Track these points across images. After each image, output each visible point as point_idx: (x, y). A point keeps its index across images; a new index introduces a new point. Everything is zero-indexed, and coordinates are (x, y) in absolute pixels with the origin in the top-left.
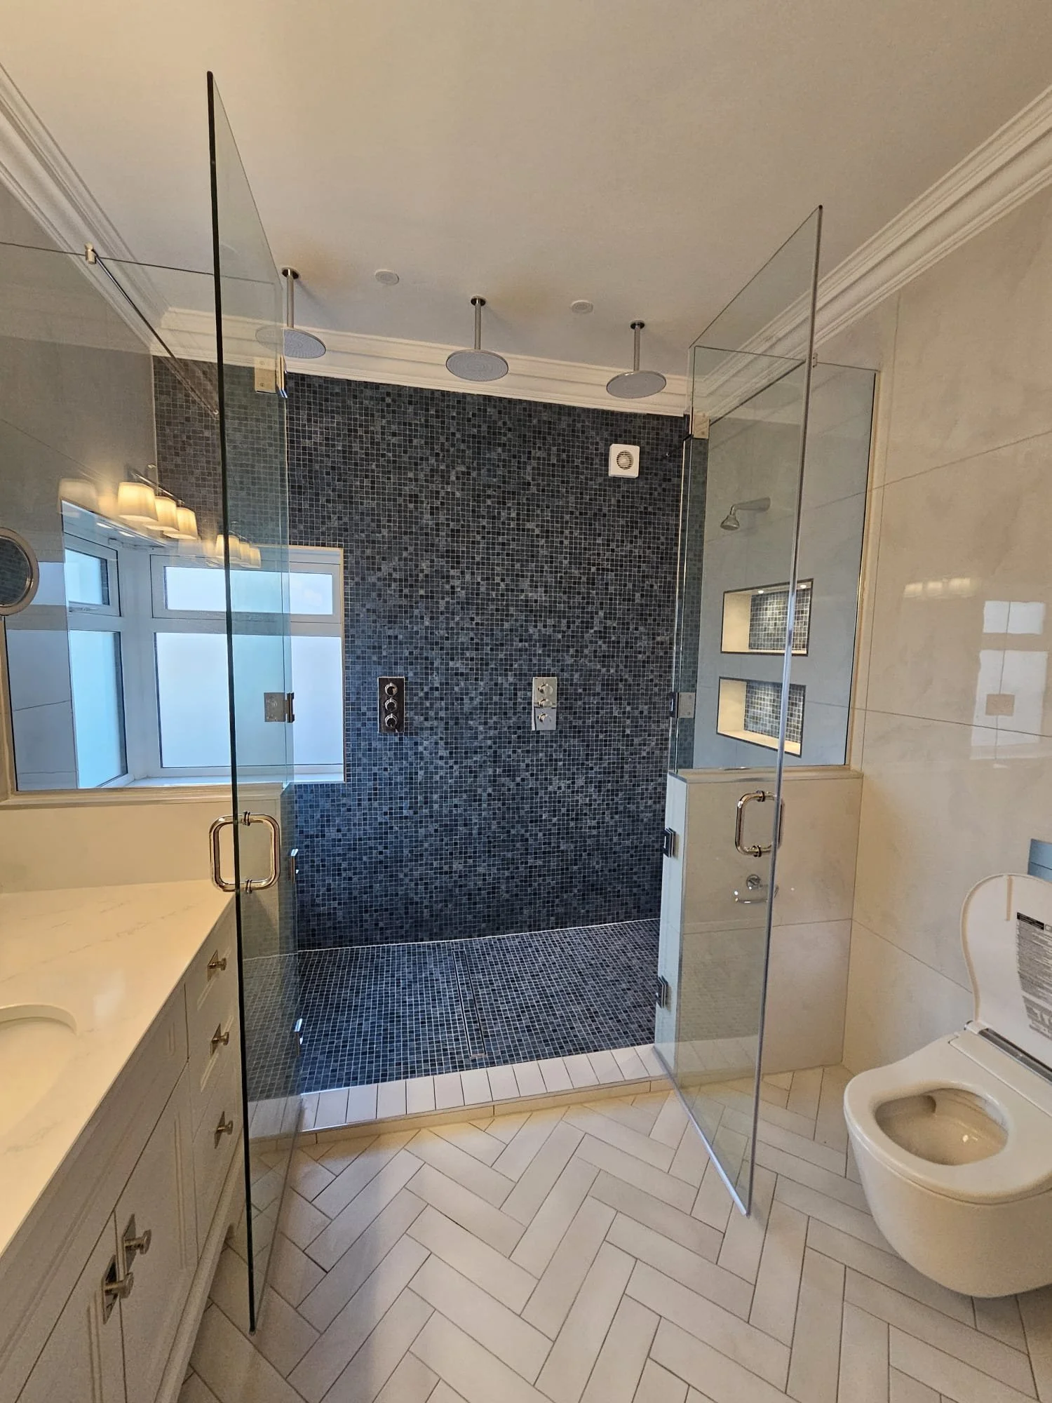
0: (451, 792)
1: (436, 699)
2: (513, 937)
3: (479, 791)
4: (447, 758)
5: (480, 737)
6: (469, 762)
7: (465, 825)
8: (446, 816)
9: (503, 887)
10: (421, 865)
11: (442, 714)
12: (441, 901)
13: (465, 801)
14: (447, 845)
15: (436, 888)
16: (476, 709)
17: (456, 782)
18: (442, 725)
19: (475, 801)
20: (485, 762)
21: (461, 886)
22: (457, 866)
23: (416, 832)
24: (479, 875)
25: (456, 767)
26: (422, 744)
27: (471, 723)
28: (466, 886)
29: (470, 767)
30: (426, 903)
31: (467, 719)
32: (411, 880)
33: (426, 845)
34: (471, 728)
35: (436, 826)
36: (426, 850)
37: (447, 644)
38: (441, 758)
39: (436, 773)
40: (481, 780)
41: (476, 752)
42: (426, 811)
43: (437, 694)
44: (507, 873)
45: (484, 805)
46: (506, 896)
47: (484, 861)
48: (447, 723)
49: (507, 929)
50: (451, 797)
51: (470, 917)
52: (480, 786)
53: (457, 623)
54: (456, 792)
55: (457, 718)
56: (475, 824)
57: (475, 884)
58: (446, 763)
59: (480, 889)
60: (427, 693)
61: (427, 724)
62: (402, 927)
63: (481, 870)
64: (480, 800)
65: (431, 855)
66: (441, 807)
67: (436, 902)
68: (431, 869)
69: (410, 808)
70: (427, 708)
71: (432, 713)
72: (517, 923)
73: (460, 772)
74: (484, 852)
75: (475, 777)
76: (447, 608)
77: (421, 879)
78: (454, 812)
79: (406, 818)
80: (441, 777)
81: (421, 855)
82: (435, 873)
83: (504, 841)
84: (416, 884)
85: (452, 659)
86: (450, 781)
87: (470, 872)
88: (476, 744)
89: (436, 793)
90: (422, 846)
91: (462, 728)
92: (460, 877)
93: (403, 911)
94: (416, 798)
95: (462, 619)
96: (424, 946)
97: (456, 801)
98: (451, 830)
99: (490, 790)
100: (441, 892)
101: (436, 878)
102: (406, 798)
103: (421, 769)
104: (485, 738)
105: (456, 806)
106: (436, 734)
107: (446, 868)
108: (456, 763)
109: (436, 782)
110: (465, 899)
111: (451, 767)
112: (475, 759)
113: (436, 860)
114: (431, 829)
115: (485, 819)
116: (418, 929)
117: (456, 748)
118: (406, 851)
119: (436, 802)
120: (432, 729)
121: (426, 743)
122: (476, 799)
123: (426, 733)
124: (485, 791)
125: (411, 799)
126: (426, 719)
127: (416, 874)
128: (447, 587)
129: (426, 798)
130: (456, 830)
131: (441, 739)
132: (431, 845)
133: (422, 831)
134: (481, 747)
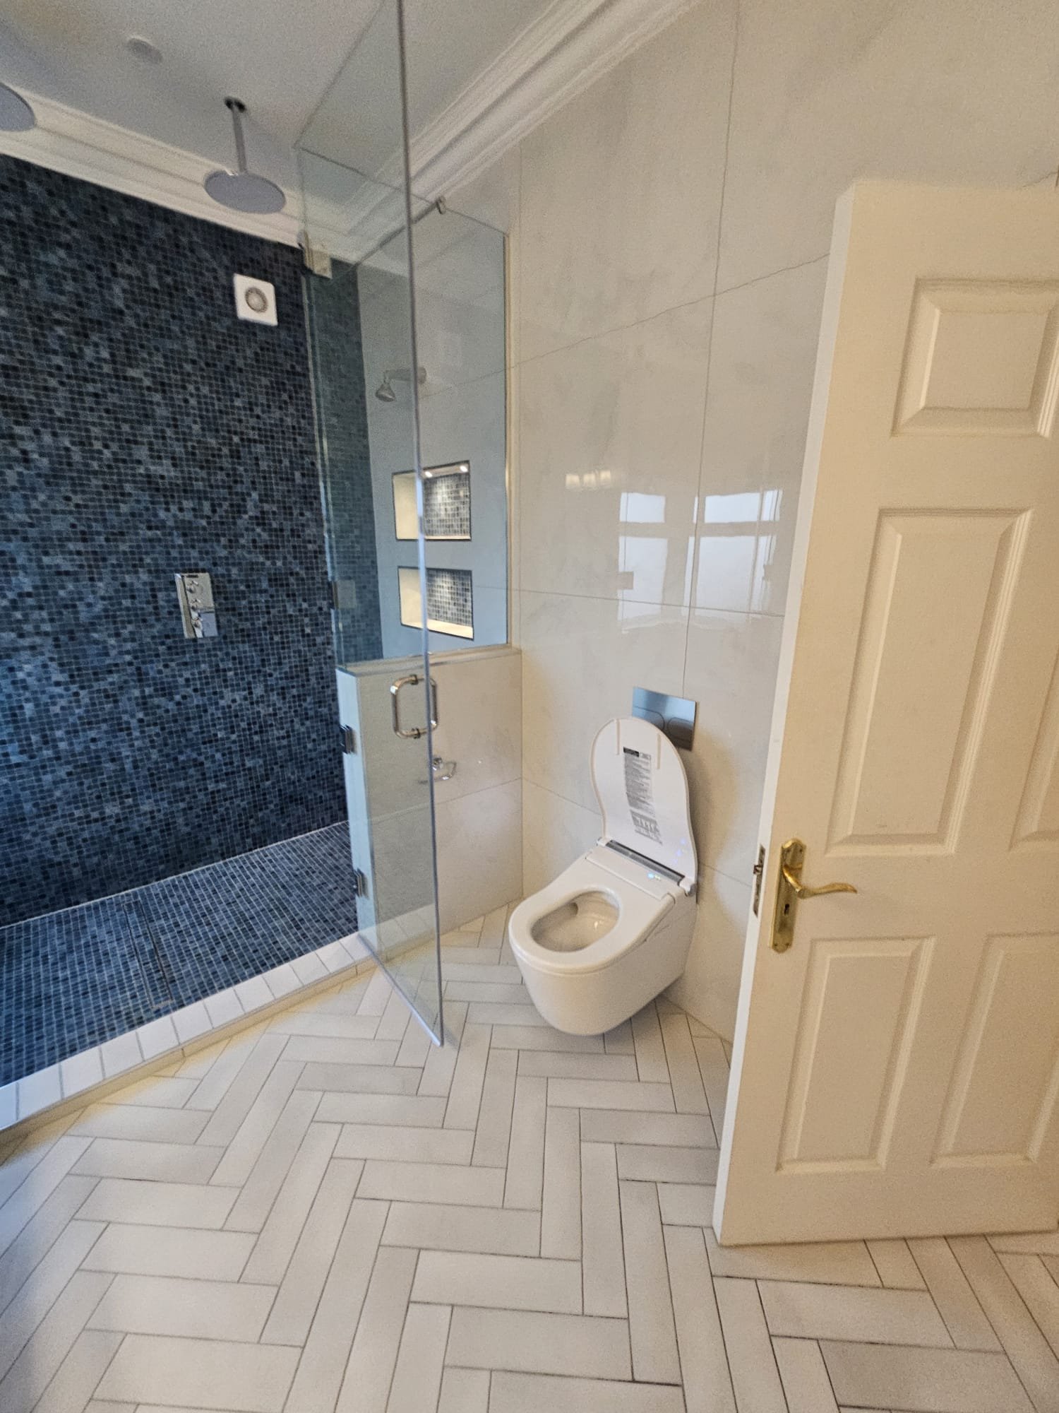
0: (83, 724)
1: (32, 608)
2: (203, 871)
3: (125, 717)
4: (66, 683)
5: (113, 653)
6: (103, 685)
7: (113, 760)
8: (82, 754)
9: (180, 821)
10: (56, 818)
11: (47, 627)
12: (95, 854)
13: (106, 732)
14: (89, 788)
15: (85, 840)
16: (99, 617)
17: (87, 711)
18: (50, 641)
19: (121, 730)
20: (126, 682)
21: (121, 831)
22: (111, 809)
23: (39, 780)
24: (145, 814)
25: (82, 693)
26: (21, 669)
27: (95, 635)
28: (127, 829)
29: (105, 690)
30: (74, 860)
31: (87, 631)
32: (44, 839)
33: (58, 794)
34: (96, 642)
35: (70, 768)
36: (59, 799)
37: (33, 533)
38: (58, 684)
39: (54, 704)
40: (124, 704)
41: (110, 672)
42: (47, 753)
43: (30, 601)
44: (182, 805)
45: (136, 734)
46: (186, 829)
47: (149, 797)
48: (56, 639)
49: (194, 864)
50: (84, 730)
51: (141, 863)
52: (125, 712)
53: (44, 504)
54: (90, 723)
55: (71, 632)
56: (127, 757)
57: (141, 826)
58: (67, 689)
59: (148, 829)
60: (13, 602)
61: (26, 642)
62: (43, 896)
63: (145, 808)
64: (128, 729)
65: (69, 804)
66: (71, 744)
67: (89, 856)
68: (73, 820)
69: (22, 752)
70: (18, 621)
71: (28, 628)
72: (205, 854)
73: (91, 699)
74: (146, 787)
75: (116, 701)
76: (21, 482)
77: (60, 835)
78: (93, 747)
79: (18, 765)
80: (63, 708)
81: (54, 807)
82: (79, 824)
83: (171, 770)
84: (54, 842)
85: (46, 554)
86: (77, 711)
87: (131, 812)
88: (108, 661)
89: (59, 728)
90: (51, 796)
91: (81, 644)
92: (118, 821)
93: (40, 877)
94: (28, 739)
95: (51, 498)
96: (81, 909)
97: (93, 734)
98: (93, 770)
99: (140, 715)
100: (94, 844)
101: (83, 830)
102: (11, 741)
103: (27, 700)
104: (121, 653)
105: (94, 740)
106: (42, 654)
107: (95, 815)
108: (82, 688)
109: (56, 715)
110: (130, 845)
111: (76, 694)
112: (110, 680)
113: (77, 808)
114: (62, 773)
115: (140, 749)
116: (67, 892)
117: (79, 669)
118: (28, 807)
119: (62, 740)
120: (33, 648)
121: (28, 668)
122: (119, 727)
123: (25, 655)
124: (133, 716)
125: (20, 741)
126: (21, 636)
127: (51, 830)
128: (15, 452)
129: (44, 736)
130: (101, 769)
131: (52, 659)
132: (66, 792)
133: (48, 778)
134: (116, 665)
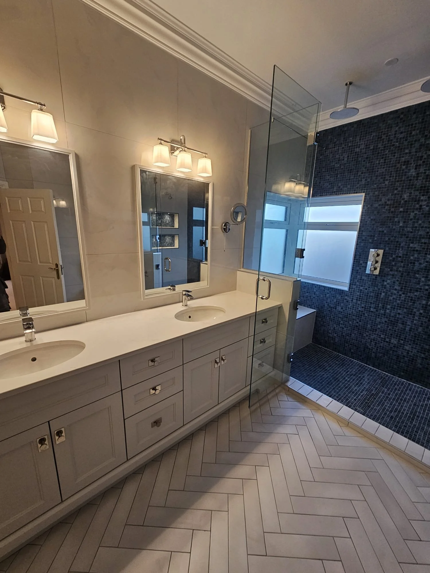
0: (398, 307)
1: (399, 261)
2: (419, 387)
3: (415, 310)
4: (399, 290)
5: (421, 284)
6: (412, 295)
7: (403, 324)
8: (392, 317)
9: (419, 361)
10: (375, 334)
11: (401, 269)
12: (381, 353)
13: (405, 312)
14: (390, 330)
15: (380, 346)
16: (422, 269)
17: (401, 303)
18: (400, 274)
19: (411, 314)
20: (422, 297)
21: (393, 351)
22: (394, 341)
23: (376, 319)
24: (406, 350)
25: (403, 295)
26: (386, 281)
27: (417, 275)
28: (396, 351)
29: (412, 297)
30: (375, 351)
31: (415, 273)
32: (369, 339)
33: (379, 326)
34: (417, 278)
35: (386, 320)
36: (379, 329)
37: (411, 235)
38: (396, 290)
39: (391, 296)
40: (417, 305)
41: (417, 291)
42: (382, 312)
43: (399, 259)
44: (423, 355)
45: (416, 318)
46: (419, 366)
47: (410, 344)
48: (402, 274)
49: (416, 382)
50: (397, 309)
51: (395, 366)
52: (416, 308)
53: (420, 224)
54: (400, 307)
55: (409, 272)
56: (409, 325)
57: (402, 353)
58: (398, 292)
59: (404, 356)
60: (394, 259)
61: (391, 273)
62: (361, 356)
63: (407, 348)
64: (415, 315)
65: (381, 331)
66: (391, 312)
67: (379, 352)
68: (380, 338)
69: (375, 308)
70: (393, 265)
71: (395, 268)
72: (424, 382)
73: (405, 299)
74: (411, 340)
75: (414, 303)
76: (415, 217)
77: (374, 340)
78: (397, 316)
79: (372, 312)
80: (394, 299)
81: (376, 330)
82: (381, 340)
83: (425, 339)
84: (371, 341)
85: (412, 243)
86: (398, 301)
87: (401, 346)
88: (418, 286)
89: (389, 305)
90: (377, 326)
91: (411, 278)
92: (394, 346)
93: (362, 350)
94: (378, 305)
95: (423, 222)
96: (369, 367)
97: (399, 311)
98: (394, 324)
99: (422, 311)
100: (382, 349)
101: (381, 342)
102: (373, 303)
103: (384, 292)
104: (425, 285)
105: (399, 314)
106: (395, 278)
107: (387, 340)
108: (403, 294)
109: (390, 300)
110: (394, 358)
111: (400, 295)
112: (415, 294)
113: (383, 334)
114: (383, 320)
115: (415, 324)
116: (367, 359)
117: (405, 287)
118: (369, 326)
119: (388, 309)
120: (393, 275)
121: (388, 281)
122: (411, 313)
123: (390, 277)
124: (418, 311)
125: (376, 304)
126: (391, 270)
127: (372, 337)
128: (417, 206)
129: (383, 306)
130: (397, 325)
131: (398, 281)
132: (381, 327)
133: (378, 320)
134: (421, 289)
